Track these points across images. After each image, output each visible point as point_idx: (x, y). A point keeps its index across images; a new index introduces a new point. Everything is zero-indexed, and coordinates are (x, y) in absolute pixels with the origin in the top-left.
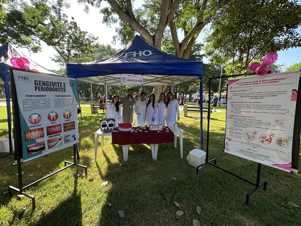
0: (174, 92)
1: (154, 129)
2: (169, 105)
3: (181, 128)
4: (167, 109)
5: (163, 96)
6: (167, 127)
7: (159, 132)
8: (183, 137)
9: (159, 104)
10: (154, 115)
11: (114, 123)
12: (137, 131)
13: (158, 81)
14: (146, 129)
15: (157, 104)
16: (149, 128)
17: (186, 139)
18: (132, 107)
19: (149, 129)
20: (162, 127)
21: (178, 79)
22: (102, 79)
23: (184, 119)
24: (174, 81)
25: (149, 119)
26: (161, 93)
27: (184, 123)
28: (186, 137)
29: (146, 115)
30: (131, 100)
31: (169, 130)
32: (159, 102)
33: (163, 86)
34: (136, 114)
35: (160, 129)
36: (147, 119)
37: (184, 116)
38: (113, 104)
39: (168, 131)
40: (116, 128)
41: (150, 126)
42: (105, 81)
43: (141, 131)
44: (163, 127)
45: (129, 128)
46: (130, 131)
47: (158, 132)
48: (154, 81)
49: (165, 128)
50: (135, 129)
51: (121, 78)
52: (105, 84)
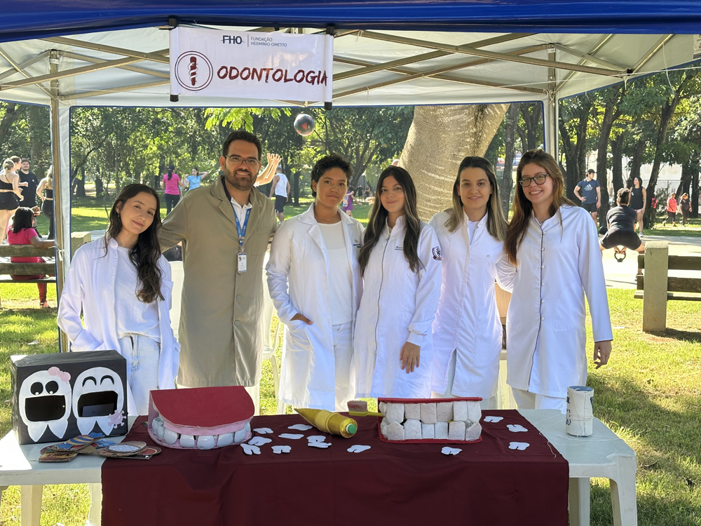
0: (567, 147)
1: (414, 431)
2: (527, 248)
3: (623, 422)
4: (514, 280)
5: (480, 184)
6: (512, 416)
7: (455, 451)
8: (643, 489)
9: (454, 243)
10: (415, 327)
11: (118, 388)
12: (287, 449)
13: (443, 73)
14: (354, 430)
15: (435, 244)
16: (378, 420)
17: (665, 508)
18: (255, 263)
19: (377, 429)
20: (475, 411)
21: (592, 54)
22: (29, 60)
23: (646, 347)
24: (561, 73)
25: (382, 353)
26: (463, 155)
27: (641, 381)
28: (660, 493)
29: (352, 324)
30: (241, 213)
31: (533, 435)
32: (454, 223)
33: (482, 107)
34: (282, 315)
35: (459, 432)
36: (359, 356)
37: (640, 326)
38: (114, 245)
39: (523, 446)
40: (131, 424)
41: (384, 407)
42: (55, 73)
43: (317, 441)
44: (485, 413)
45: (233, 427)
46: (235, 448)
47: (446, 450)
48: (413, 74)
49: (496, 419)
50: (277, 433)
51: (173, 56)
52: (56, 95)
